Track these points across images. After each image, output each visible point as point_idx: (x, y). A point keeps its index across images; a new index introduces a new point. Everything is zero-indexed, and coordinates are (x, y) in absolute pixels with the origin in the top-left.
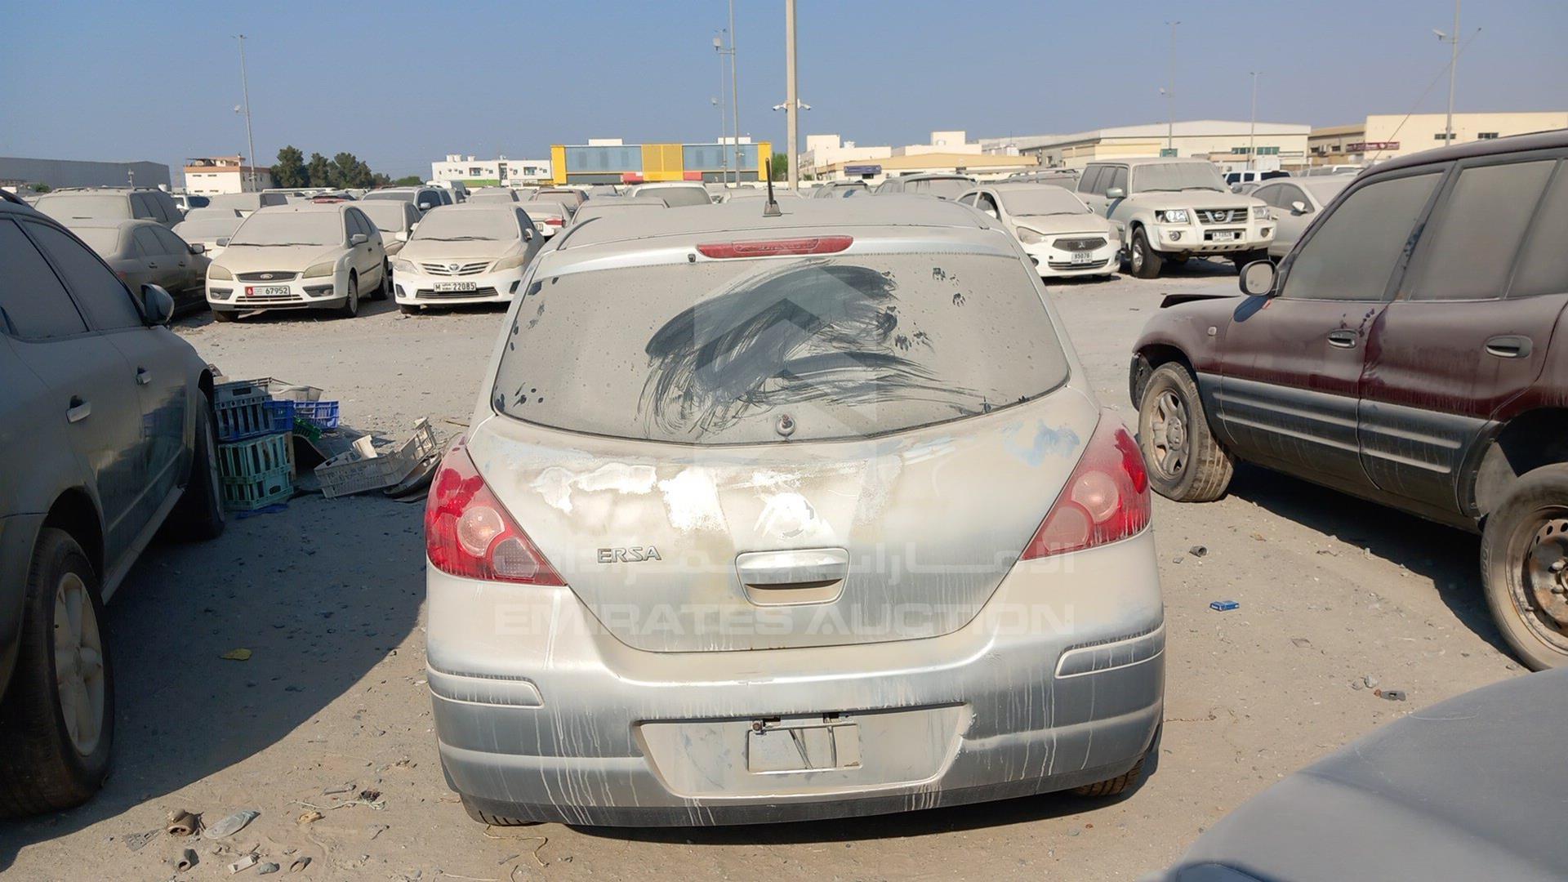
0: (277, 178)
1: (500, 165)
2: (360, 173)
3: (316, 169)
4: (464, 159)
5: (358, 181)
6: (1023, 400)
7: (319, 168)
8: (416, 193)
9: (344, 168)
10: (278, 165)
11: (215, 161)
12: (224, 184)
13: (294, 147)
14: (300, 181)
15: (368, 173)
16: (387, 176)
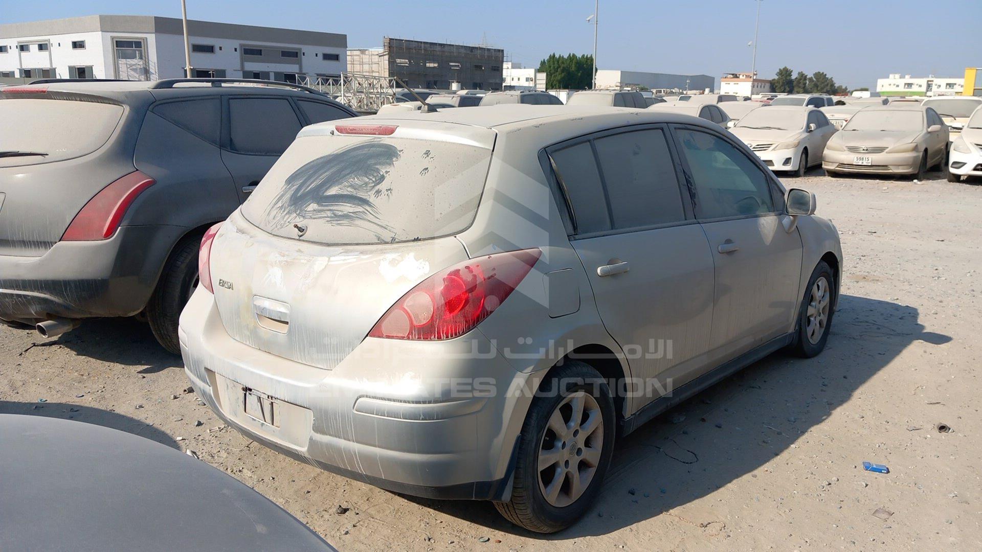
0: (774, 87)
1: (928, 81)
2: (827, 85)
3: (799, 82)
4: (902, 77)
5: (825, 90)
6: (417, 240)
7: (801, 81)
8: (807, 99)
9: (818, 81)
10: (776, 79)
11: (739, 75)
12: (743, 88)
13: (788, 68)
14: (788, 89)
15: (832, 85)
16: (846, 87)
